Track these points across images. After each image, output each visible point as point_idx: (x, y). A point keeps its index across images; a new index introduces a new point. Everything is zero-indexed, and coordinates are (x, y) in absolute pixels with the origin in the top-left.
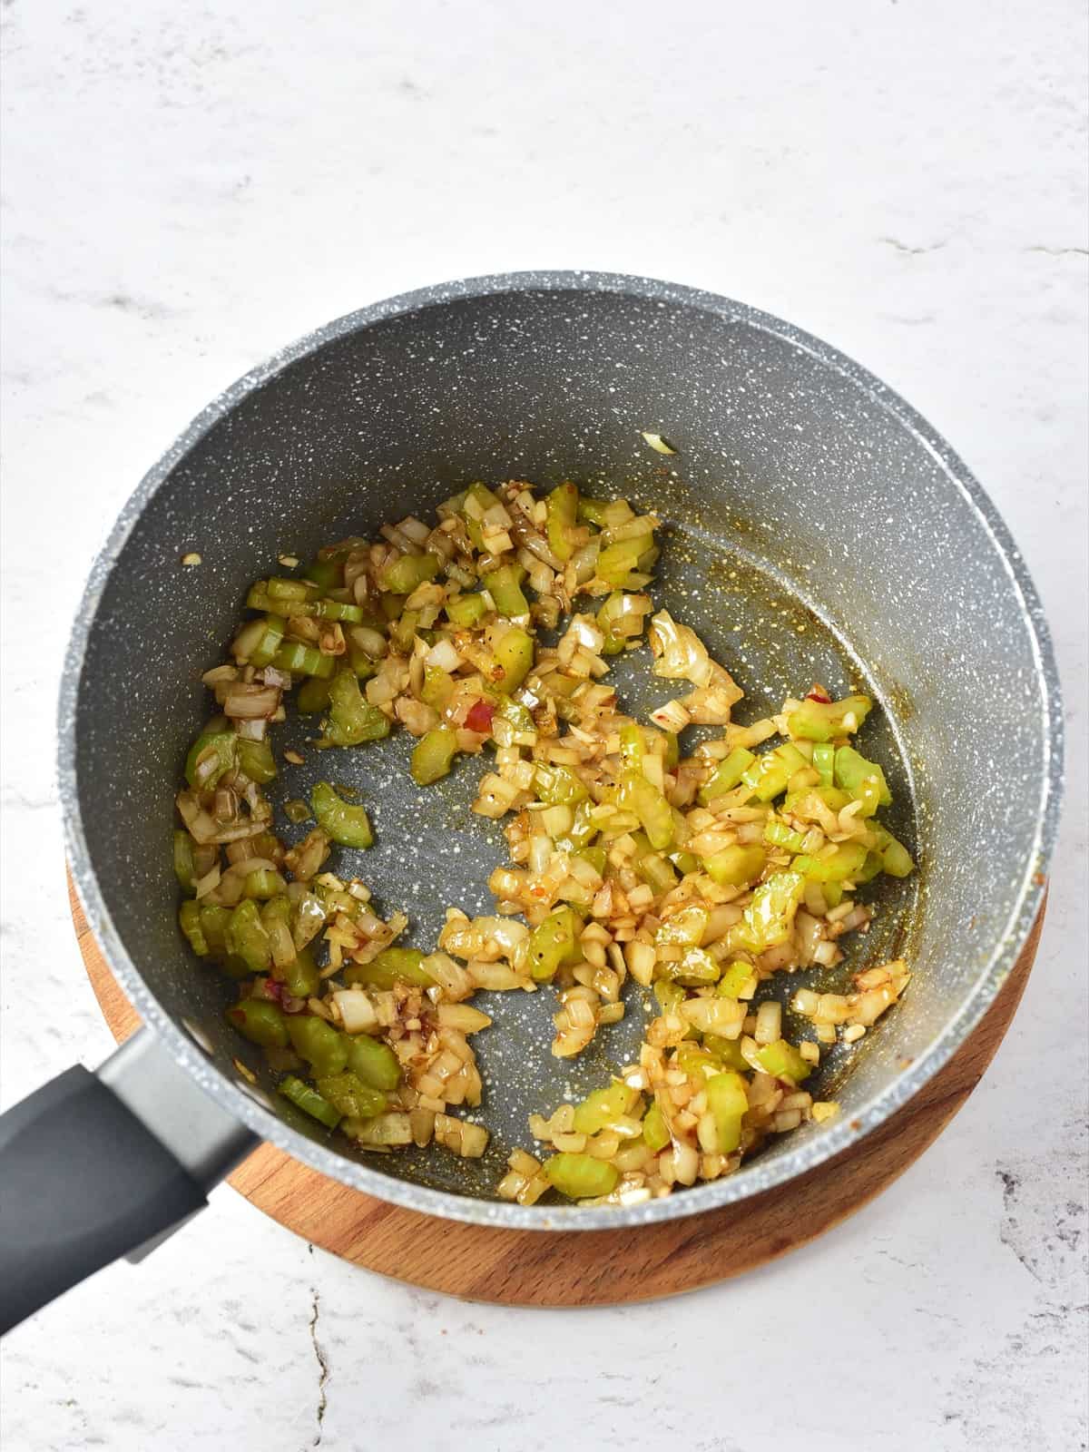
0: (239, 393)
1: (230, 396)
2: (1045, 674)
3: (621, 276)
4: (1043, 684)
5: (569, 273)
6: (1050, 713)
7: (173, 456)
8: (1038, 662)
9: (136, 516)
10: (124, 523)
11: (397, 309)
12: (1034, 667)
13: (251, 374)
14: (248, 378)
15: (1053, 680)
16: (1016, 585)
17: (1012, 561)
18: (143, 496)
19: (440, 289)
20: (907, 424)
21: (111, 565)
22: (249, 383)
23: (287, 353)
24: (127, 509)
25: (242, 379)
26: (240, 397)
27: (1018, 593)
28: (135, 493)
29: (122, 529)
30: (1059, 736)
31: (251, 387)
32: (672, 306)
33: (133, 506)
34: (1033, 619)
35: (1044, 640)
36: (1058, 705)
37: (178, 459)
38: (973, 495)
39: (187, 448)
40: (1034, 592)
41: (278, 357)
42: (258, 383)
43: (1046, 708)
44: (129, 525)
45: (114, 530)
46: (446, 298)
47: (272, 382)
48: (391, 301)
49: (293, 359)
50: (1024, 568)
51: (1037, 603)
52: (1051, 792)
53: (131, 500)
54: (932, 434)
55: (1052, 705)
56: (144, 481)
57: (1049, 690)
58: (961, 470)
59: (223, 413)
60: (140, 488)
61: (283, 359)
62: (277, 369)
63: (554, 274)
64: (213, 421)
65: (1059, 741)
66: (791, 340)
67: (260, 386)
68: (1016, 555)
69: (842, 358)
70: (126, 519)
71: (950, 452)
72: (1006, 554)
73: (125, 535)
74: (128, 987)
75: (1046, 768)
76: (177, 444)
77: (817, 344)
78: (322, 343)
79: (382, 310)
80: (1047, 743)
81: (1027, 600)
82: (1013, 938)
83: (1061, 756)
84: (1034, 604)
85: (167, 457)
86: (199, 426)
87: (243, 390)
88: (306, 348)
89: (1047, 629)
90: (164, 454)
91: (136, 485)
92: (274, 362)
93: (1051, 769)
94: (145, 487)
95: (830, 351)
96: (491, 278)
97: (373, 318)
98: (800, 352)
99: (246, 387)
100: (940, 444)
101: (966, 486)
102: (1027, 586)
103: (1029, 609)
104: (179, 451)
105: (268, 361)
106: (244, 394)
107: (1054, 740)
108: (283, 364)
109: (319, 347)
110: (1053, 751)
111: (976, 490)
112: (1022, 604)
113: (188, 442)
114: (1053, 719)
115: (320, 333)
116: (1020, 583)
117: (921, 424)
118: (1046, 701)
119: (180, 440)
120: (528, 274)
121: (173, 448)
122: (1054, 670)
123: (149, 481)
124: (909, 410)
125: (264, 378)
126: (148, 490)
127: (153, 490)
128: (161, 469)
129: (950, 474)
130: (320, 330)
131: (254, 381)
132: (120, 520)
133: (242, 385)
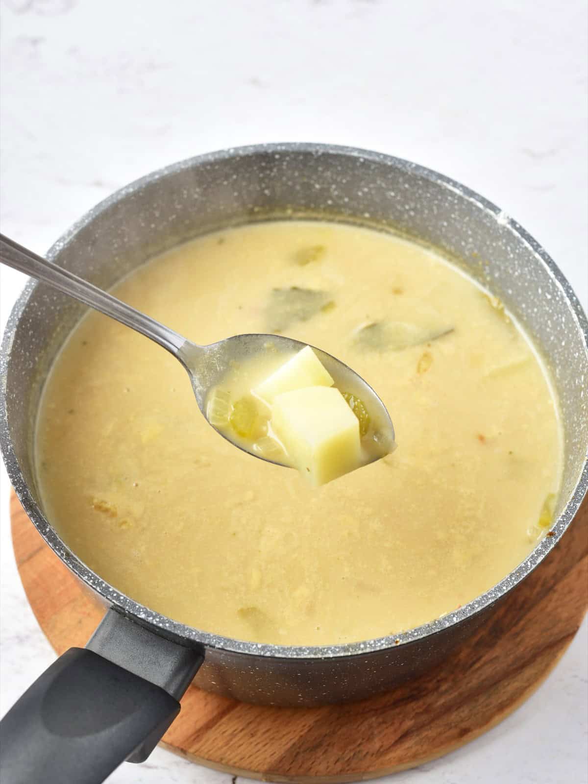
1: (50, 255)
2: (558, 279)
3: (251, 146)
4: (558, 284)
5: (222, 151)
6: (568, 297)
7: (27, 293)
8: (551, 274)
9: (15, 329)
10: (9, 334)
11: (131, 190)
12: (550, 278)
13: (59, 241)
14: (58, 243)
15: (563, 280)
16: (524, 240)
17: (517, 229)
18: (15, 318)
19: (152, 175)
20: (433, 179)
21: (8, 358)
22: (59, 246)
23: (76, 226)
24: (8, 326)
25: (54, 245)
27: (527, 244)
28: (10, 317)
29: (9, 337)
30: (579, 307)
31: (61, 248)
32: (284, 154)
33: (11, 324)
34: (540, 254)
35: (550, 262)
36: (571, 291)
37: (30, 294)
38: (483, 204)
39: (34, 287)
40: (535, 241)
42: (64, 245)
43: (565, 295)
44: (12, 335)
45: (4, 339)
47: (71, 243)
48: (127, 187)
50: (524, 231)
51: (539, 246)
52: (586, 335)
53: (9, 322)
54: (449, 180)
55: (567, 292)
56: (14, 310)
57: (563, 286)
58: (472, 194)
60: (12, 314)
61: (75, 229)
62: (73, 235)
63: (213, 154)
65: (579, 309)
66: (355, 154)
67: (66, 246)
68: (518, 226)
69: (386, 156)
70: (9, 332)
71: (462, 186)
72: (512, 227)
73: (12, 340)
74: (94, 583)
75: (578, 324)
76: (27, 287)
77: (370, 153)
78: (94, 216)
79: (123, 193)
80: (573, 312)
81: (532, 246)
83: (584, 316)
84: (537, 247)
85: (23, 293)
87: (56, 251)
89: (549, 257)
90: (21, 293)
91: (10, 313)
92: (70, 233)
93: (581, 324)
94: (15, 313)
95: (378, 154)
96: (179, 163)
97: (119, 197)
98: (362, 160)
99: (58, 248)
100: (455, 184)
101: (477, 200)
102: (530, 239)
103: (536, 250)
104: (30, 290)
105: (67, 232)
106: (58, 252)
107: (576, 309)
108: (75, 232)
110: (578, 315)
111: (483, 200)
112: (531, 248)
113: (33, 284)
114: (571, 299)
115: (92, 212)
116: (526, 239)
117: (441, 177)
118: (563, 291)
119: (28, 284)
120: (199, 157)
121: (26, 289)
122: (562, 275)
123: (17, 309)
124: (431, 172)
125: (66, 242)
126: (18, 314)
127: (20, 313)
128: (22, 301)
129: (466, 197)
130: (91, 210)
131: (62, 244)
132: (5, 333)
133: (55, 249)
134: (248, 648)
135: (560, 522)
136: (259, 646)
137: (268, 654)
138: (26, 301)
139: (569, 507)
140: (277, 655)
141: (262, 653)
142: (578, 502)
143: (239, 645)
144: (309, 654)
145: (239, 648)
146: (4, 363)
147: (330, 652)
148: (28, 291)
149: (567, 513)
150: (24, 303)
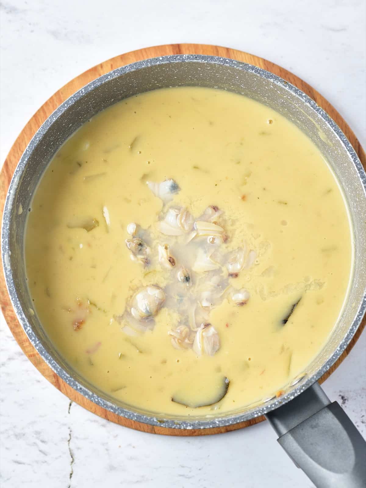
0: (33, 335)
1: (33, 338)
9: (76, 383)
10: (79, 387)
11: (9, 267)
14: (27, 330)
16: (172, 62)
18: (69, 379)
21: (95, 396)
22: (29, 330)
23: (20, 313)
24: (73, 386)
25: (27, 332)
26: (34, 335)
31: (31, 330)
39: (52, 359)
41: (21, 317)
42: (30, 327)
46: (9, 248)
47: (30, 322)
49: (22, 311)
50: (166, 57)
59: (40, 342)
61: (21, 315)
62: (25, 318)
64: (42, 347)
76: (50, 362)
78: (18, 299)
79: (8, 273)
82: (304, 98)
86: (44, 353)
87: (32, 333)
88: (19, 306)
97: (11, 277)
99: (30, 332)
104: (53, 362)
106: (33, 333)
108: (24, 316)
109: (19, 301)
113: (50, 358)
115: (13, 299)
119: (48, 361)
125: (28, 325)
126: (66, 376)
127: (66, 374)
128: (59, 370)
131: (29, 328)
133: (30, 333)
134: (337, 355)
135: (354, 161)
136: (339, 349)
137: (345, 347)
138: (60, 368)
139: (348, 150)
140: (348, 343)
141: (343, 350)
142: (349, 144)
143: (333, 358)
144: (356, 327)
145: (335, 359)
146: (97, 399)
147: (360, 317)
148: (53, 364)
149: (351, 154)
150: (60, 369)
